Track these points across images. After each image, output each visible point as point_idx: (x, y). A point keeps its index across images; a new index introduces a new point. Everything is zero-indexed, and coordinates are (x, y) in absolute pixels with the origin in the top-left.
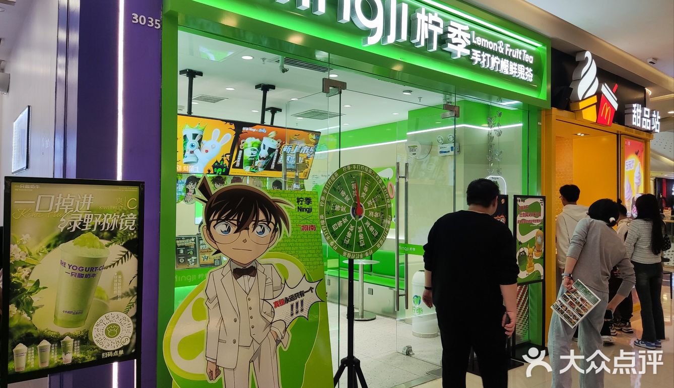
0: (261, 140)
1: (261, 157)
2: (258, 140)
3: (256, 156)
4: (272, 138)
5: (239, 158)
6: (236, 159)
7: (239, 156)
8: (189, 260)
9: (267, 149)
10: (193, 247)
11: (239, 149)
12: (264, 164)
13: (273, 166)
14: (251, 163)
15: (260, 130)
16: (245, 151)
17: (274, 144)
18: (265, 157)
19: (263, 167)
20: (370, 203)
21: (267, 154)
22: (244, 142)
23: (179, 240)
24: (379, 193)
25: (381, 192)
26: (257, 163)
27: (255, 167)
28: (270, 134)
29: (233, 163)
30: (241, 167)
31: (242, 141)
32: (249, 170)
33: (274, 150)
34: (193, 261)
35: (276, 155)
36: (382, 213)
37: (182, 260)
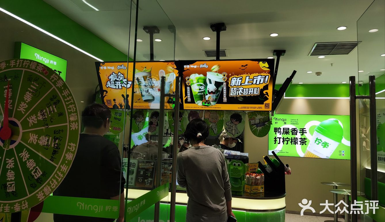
0: (205, 75)
1: (210, 91)
2: (202, 76)
3: (205, 91)
4: (216, 72)
5: (189, 94)
6: (186, 95)
7: (188, 92)
8: (146, 180)
9: (213, 83)
10: (151, 170)
11: (186, 86)
12: (215, 97)
13: (225, 99)
14: (202, 97)
15: (201, 66)
16: (192, 87)
17: (220, 78)
18: (214, 91)
19: (215, 101)
20: (33, 120)
21: (215, 87)
22: (188, 79)
23: (141, 163)
24: (55, 104)
25: (59, 101)
26: (207, 97)
27: (207, 101)
28: (212, 68)
29: (184, 99)
30: (193, 102)
31: (187, 78)
32: (202, 105)
33: (222, 83)
34: (149, 182)
35: (225, 88)
36: (55, 139)
37: (140, 180)
